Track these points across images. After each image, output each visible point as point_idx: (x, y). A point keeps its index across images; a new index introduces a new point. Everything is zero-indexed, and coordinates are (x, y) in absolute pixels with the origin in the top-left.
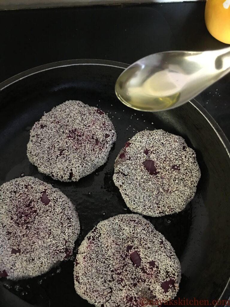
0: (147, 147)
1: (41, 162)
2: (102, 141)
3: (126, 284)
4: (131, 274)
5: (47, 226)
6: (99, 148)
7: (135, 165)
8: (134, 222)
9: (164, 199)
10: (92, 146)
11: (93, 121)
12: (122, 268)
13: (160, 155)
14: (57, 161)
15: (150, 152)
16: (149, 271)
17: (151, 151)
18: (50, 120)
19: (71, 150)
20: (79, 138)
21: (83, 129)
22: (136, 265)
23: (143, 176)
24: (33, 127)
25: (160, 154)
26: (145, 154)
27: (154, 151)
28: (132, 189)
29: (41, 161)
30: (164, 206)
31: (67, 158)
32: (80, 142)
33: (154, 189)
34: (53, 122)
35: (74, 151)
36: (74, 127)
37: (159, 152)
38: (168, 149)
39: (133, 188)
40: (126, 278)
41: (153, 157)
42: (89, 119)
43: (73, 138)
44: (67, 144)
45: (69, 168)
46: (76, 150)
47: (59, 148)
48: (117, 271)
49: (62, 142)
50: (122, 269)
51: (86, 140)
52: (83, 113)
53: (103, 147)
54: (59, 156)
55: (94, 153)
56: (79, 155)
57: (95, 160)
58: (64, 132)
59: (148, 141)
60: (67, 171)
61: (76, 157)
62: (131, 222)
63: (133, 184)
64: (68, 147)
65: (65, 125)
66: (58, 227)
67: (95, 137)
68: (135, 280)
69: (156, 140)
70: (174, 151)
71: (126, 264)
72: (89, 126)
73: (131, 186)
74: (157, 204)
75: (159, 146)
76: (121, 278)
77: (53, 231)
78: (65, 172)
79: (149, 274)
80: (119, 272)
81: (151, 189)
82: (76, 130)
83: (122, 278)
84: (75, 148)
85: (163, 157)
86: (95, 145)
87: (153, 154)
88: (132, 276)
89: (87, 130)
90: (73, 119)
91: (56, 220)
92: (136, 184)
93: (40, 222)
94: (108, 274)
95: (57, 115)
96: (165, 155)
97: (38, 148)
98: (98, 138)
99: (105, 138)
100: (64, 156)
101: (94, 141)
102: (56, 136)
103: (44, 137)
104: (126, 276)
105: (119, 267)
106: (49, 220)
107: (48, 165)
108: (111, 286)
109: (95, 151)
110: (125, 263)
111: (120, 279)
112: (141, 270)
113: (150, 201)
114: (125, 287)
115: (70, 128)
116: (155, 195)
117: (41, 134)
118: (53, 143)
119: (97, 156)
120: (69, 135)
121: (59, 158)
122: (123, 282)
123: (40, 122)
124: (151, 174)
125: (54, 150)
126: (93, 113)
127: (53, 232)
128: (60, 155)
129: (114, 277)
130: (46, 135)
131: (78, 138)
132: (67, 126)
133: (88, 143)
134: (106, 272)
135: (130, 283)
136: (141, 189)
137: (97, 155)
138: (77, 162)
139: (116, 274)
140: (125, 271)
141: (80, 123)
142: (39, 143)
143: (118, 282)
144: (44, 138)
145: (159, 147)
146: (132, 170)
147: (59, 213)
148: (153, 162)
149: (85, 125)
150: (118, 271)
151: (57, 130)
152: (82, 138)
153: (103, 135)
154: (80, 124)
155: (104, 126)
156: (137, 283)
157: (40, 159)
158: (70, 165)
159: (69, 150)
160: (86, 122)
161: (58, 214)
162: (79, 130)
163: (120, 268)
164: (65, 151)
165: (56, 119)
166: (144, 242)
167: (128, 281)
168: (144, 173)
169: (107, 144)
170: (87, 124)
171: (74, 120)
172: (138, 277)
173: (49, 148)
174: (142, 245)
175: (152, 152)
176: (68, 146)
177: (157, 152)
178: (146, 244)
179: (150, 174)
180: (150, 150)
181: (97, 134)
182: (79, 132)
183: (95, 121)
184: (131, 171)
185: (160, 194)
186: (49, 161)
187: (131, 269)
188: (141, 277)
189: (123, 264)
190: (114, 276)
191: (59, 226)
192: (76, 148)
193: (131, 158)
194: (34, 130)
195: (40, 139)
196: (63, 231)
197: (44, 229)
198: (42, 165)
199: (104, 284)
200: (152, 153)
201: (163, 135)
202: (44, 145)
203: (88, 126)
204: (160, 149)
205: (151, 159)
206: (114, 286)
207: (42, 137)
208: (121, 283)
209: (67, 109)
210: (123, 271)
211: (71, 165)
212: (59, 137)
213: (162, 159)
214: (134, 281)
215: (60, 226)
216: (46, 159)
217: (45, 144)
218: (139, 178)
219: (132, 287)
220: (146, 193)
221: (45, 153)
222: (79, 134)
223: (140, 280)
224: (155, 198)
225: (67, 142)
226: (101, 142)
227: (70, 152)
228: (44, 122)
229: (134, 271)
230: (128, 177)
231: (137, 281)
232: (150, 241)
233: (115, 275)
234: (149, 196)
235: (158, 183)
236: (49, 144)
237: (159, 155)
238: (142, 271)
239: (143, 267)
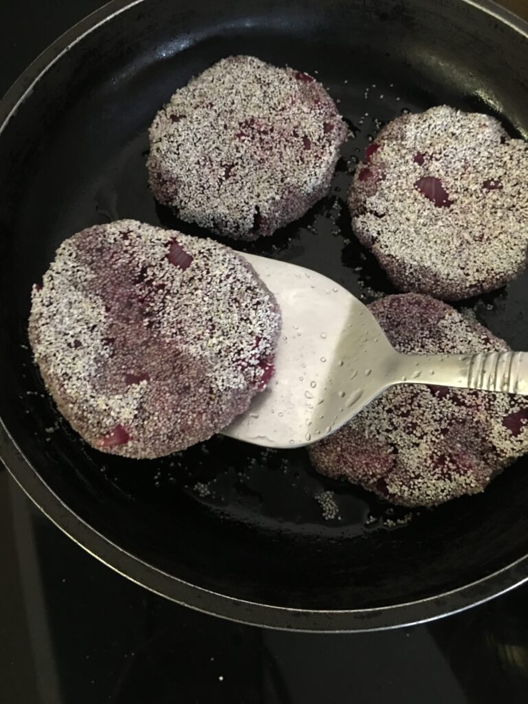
0: (418, 147)
1: (187, 195)
2: (318, 140)
3: (425, 431)
4: (432, 412)
5: (200, 313)
6: (315, 154)
7: (397, 190)
8: (419, 305)
9: (475, 257)
10: (297, 151)
11: (291, 96)
12: (410, 401)
13: (453, 161)
14: (220, 192)
15: (427, 159)
16: (469, 401)
17: (430, 154)
18: (192, 101)
19: (248, 164)
20: (263, 137)
21: (269, 118)
22: (438, 392)
23: (421, 212)
24: (155, 121)
25: (452, 158)
26: (416, 164)
27: (436, 153)
28: (402, 242)
29: (185, 192)
30: (477, 271)
31: (242, 183)
32: (266, 146)
33: (451, 238)
34: (198, 106)
35: (258, 166)
36: (247, 114)
37: (448, 156)
38: (469, 146)
39: (404, 241)
40: (422, 420)
41: (437, 169)
42: (280, 94)
43: (250, 139)
44: (238, 151)
45: (251, 203)
46: (260, 163)
47: (221, 161)
48: (399, 410)
49: (226, 148)
50: (410, 404)
51: (282, 139)
52: (264, 82)
53: (322, 153)
54: (224, 178)
55: (304, 166)
56: (270, 174)
57: (308, 182)
58: (228, 125)
59: (419, 134)
60: (247, 211)
61: (264, 178)
62: (411, 306)
63: (402, 232)
64: (241, 158)
65: (226, 111)
66: (230, 310)
67: (300, 132)
68: (443, 422)
69: (438, 128)
70: (482, 149)
71: (418, 394)
72: (283, 109)
73: (397, 236)
74: (463, 269)
75: (447, 142)
76: (411, 423)
77: (218, 320)
78: (244, 213)
79: (470, 406)
80: (405, 412)
81: (444, 238)
82: (252, 120)
83: (414, 421)
84: (259, 158)
85: (458, 165)
86: (304, 149)
87: (434, 162)
88: (434, 415)
89: (280, 118)
90: (243, 97)
91: (219, 294)
92: (409, 231)
93: (178, 307)
94: (382, 418)
95: (206, 90)
96: (463, 161)
97: (174, 165)
98: (307, 133)
99: (324, 133)
100: (235, 178)
101: (298, 141)
102: (210, 136)
103: (184, 140)
104: (421, 417)
105: (404, 400)
106: (203, 298)
107: (202, 202)
108: (393, 439)
109: (306, 162)
110: (415, 392)
111: (410, 425)
112: (451, 401)
113: (446, 263)
114: (425, 437)
115: (240, 116)
116: (455, 249)
117: (176, 133)
118: (206, 152)
119: (313, 173)
120: (239, 132)
121: (224, 183)
122: (417, 428)
123: (169, 109)
124: (438, 204)
125: (209, 168)
126: (288, 79)
127: (219, 323)
128: (227, 176)
129: (395, 423)
130: (188, 134)
131: (261, 138)
132: (231, 113)
133: (285, 146)
134: (375, 413)
135: (433, 429)
136: (421, 241)
137: (311, 169)
138: (267, 188)
139: (398, 415)
140: (417, 408)
141: (261, 105)
142: (175, 153)
143: (407, 431)
144: (183, 142)
145: (447, 144)
146: (393, 201)
147: (223, 279)
148: (438, 180)
149: (273, 106)
150: (402, 409)
151: (211, 123)
152: (269, 138)
153: (317, 127)
154: (260, 107)
155: (319, 106)
156: (449, 427)
157: (183, 188)
158: (252, 198)
159: (244, 165)
160: (275, 100)
161: (221, 281)
162: (260, 120)
163: (406, 401)
164: (236, 167)
165: (205, 99)
166: (448, 343)
167: (428, 426)
168: (422, 204)
169: (330, 145)
170: (277, 105)
171: (245, 100)
172: (447, 415)
173: (198, 163)
174: (445, 350)
175: (431, 157)
176: (242, 156)
177: (445, 155)
178: (453, 347)
179: (436, 206)
180: (426, 152)
181: (303, 125)
182: (261, 124)
183: (295, 96)
184: (392, 204)
185: (464, 246)
186: (203, 193)
187: (430, 403)
188: (453, 415)
189: (412, 393)
190: (394, 420)
191: (232, 306)
192: (261, 159)
193: (385, 176)
194: (157, 127)
195: (175, 144)
196: (243, 316)
197: (194, 320)
198: (189, 201)
199: (377, 436)
200: (433, 159)
201: (452, 117)
202: (187, 157)
203: (280, 110)
204: (450, 147)
205: (432, 175)
206: (398, 440)
207: (180, 140)
208: (414, 432)
209: (228, 76)
210: (414, 408)
211: (254, 196)
212: (218, 138)
213: (458, 170)
214: (440, 424)
215: (234, 306)
216: (196, 188)
217: (187, 155)
218: (413, 217)
219: (438, 436)
220: (435, 247)
221: (192, 175)
222: (262, 129)
223: (453, 421)
224: (456, 256)
225: (237, 148)
226: (316, 142)
227: (247, 167)
228: (177, 108)
229: (436, 405)
230: (388, 218)
231: (446, 424)
232: (461, 339)
233: (397, 417)
234: (443, 253)
235: (456, 222)
236: (198, 154)
237: (450, 163)
238: (453, 403)
239: (456, 394)
